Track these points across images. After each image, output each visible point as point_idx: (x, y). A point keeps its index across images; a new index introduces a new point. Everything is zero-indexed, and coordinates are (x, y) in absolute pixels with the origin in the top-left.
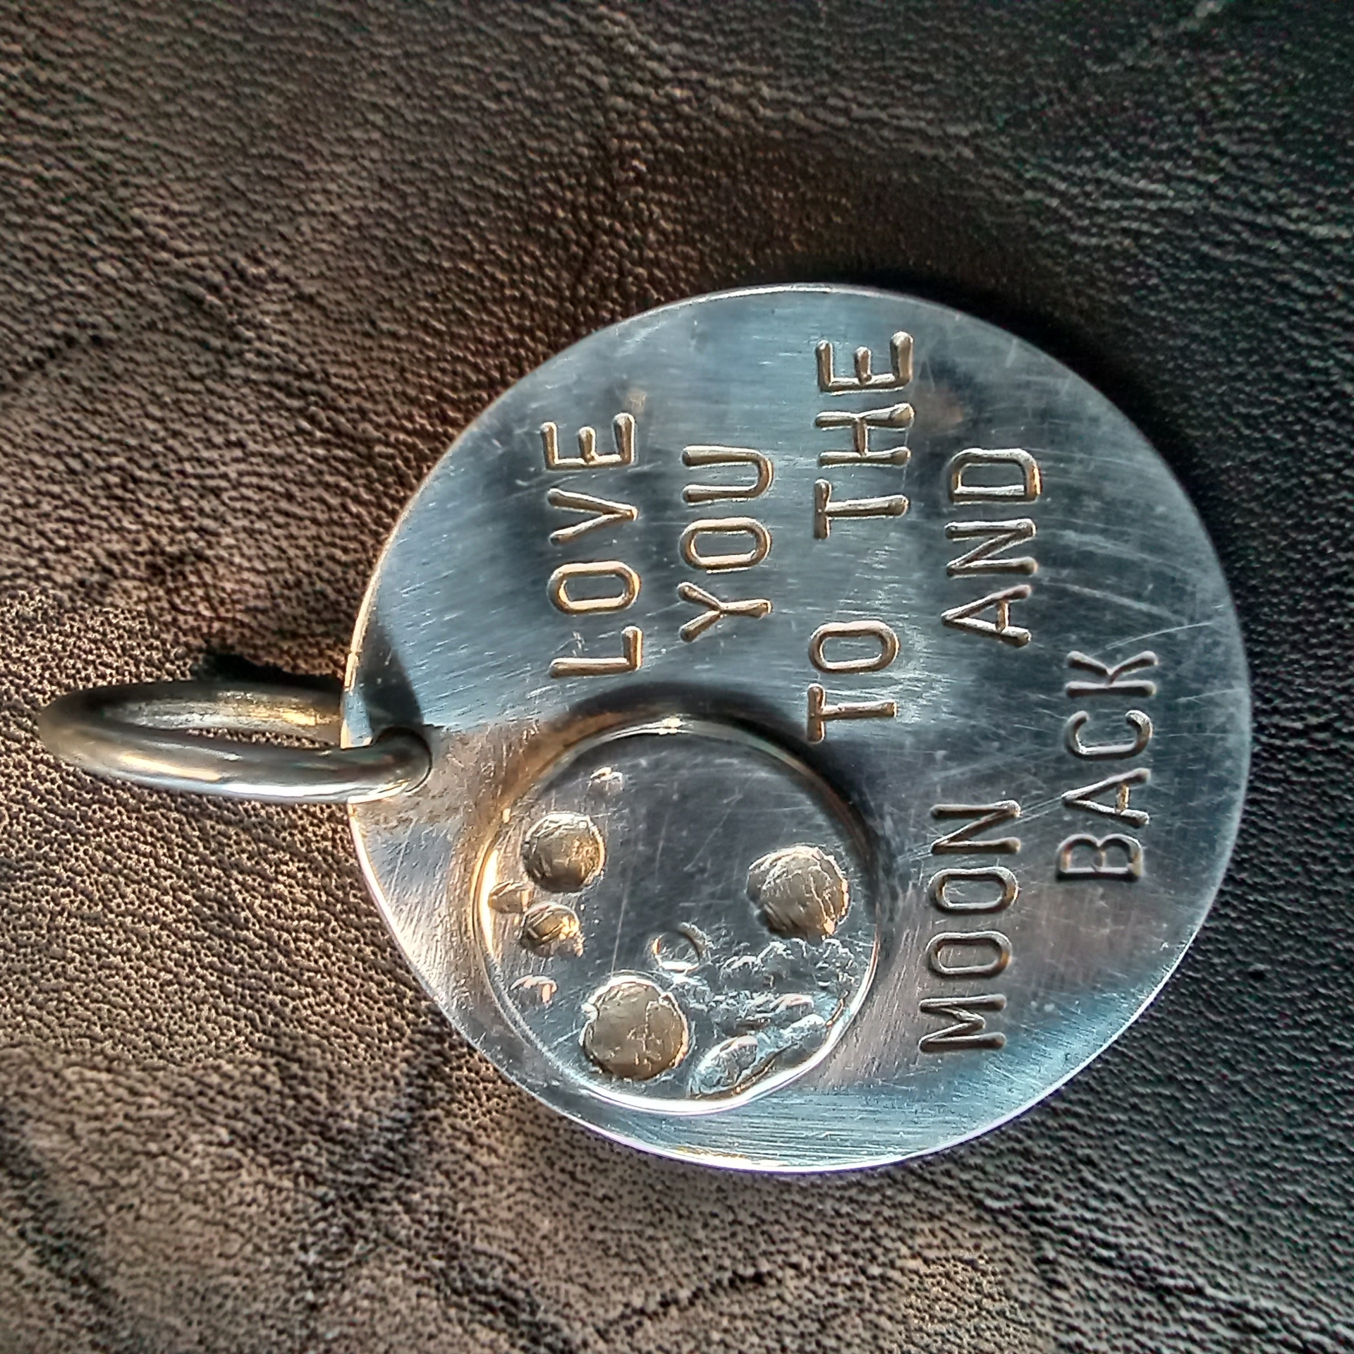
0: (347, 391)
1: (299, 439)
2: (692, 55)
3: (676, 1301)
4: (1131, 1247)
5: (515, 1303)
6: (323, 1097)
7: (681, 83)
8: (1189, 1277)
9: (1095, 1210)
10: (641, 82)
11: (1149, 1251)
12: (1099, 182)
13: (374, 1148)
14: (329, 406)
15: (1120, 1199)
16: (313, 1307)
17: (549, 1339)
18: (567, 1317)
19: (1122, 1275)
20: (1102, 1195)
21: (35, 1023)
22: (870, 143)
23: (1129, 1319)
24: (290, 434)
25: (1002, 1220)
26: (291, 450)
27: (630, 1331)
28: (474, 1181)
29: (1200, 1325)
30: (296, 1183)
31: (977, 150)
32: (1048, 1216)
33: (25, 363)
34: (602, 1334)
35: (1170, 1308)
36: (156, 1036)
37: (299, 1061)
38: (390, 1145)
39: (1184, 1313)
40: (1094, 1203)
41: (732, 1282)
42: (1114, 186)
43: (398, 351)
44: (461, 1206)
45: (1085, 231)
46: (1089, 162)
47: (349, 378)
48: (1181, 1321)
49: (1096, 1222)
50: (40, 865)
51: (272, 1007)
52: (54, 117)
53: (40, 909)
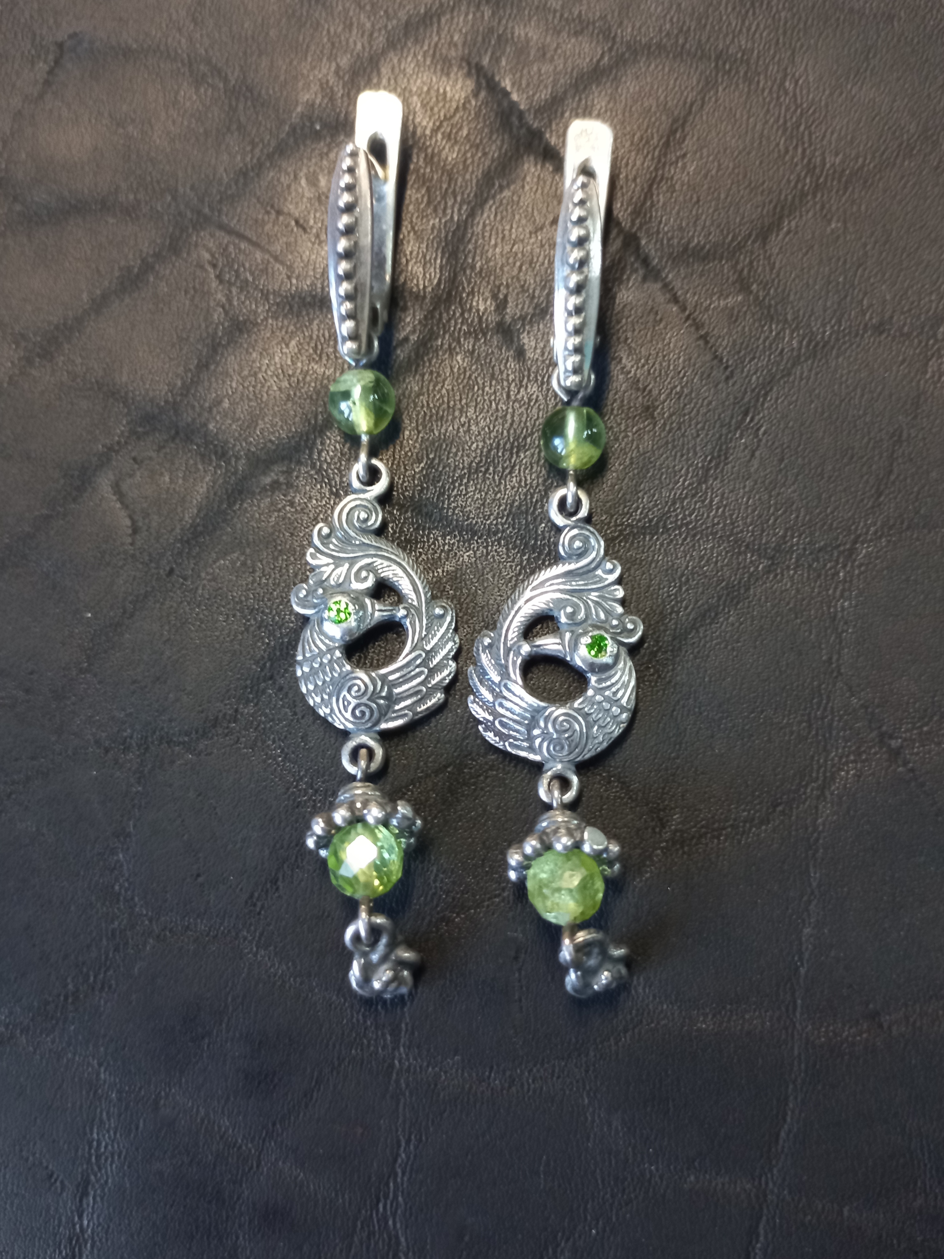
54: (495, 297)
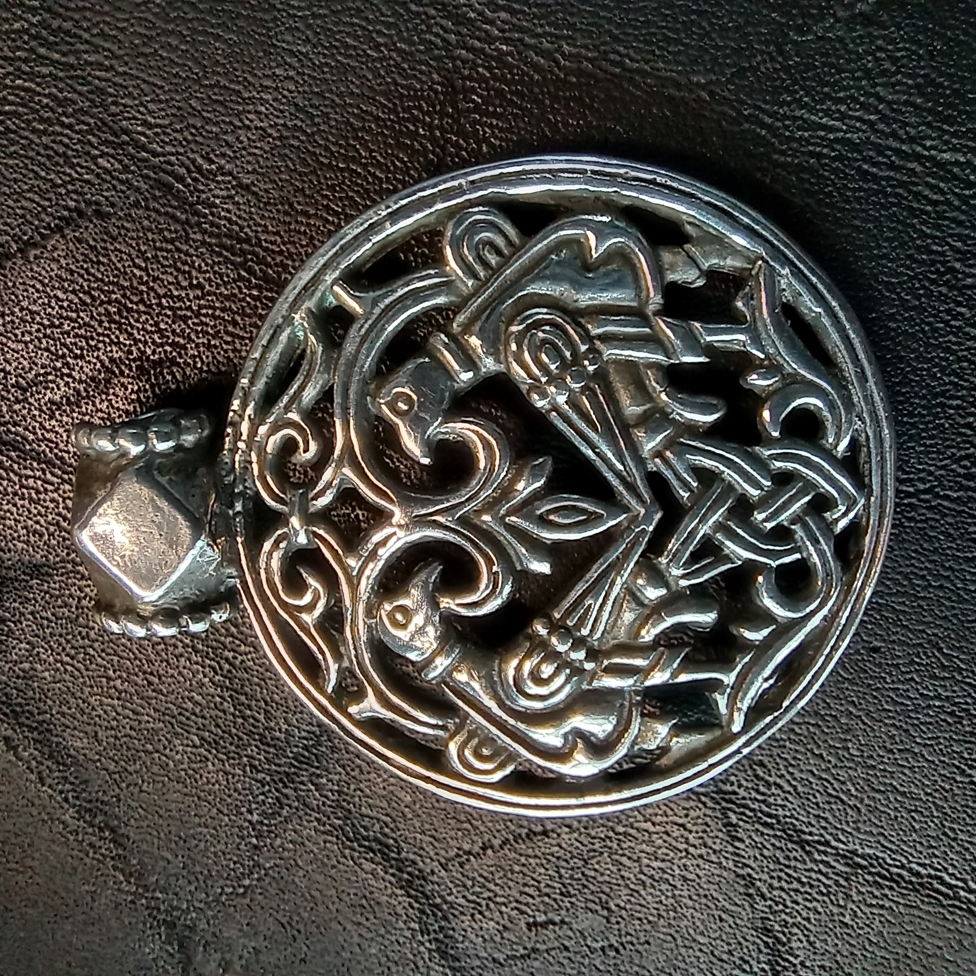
0: (273, 251)
1: (241, 284)
2: (515, 20)
3: (492, 847)
4: (785, 816)
5: (388, 847)
6: (261, 717)
7: (506, 41)
8: (822, 835)
9: (763, 794)
10: (479, 40)
11: (797, 819)
12: (795, 118)
13: (295, 750)
14: (261, 261)
15: (781, 787)
16: (256, 847)
17: (409, 869)
18: (421, 856)
19: (779, 833)
20: (768, 785)
21: (69, 668)
22: (638, 87)
23: (782, 860)
24: (235, 281)
25: (703, 799)
26: (236, 291)
27: (461, 865)
28: (362, 772)
29: (827, 864)
30: (244, 772)
31: (711, 93)
32: (733, 797)
33: (49, 227)
34: (444, 867)
35: (808, 853)
36: (151, 678)
37: (246, 694)
38: (306, 748)
39: (816, 856)
40: (762, 789)
41: (528, 835)
42: (805, 121)
43: (308, 225)
44: (352, 787)
45: (783, 153)
46: (789, 104)
47: (273, 243)
48: (815, 861)
49: (764, 802)
50: (69, 566)
51: (227, 660)
52: (64, 55)
53: (71, 595)
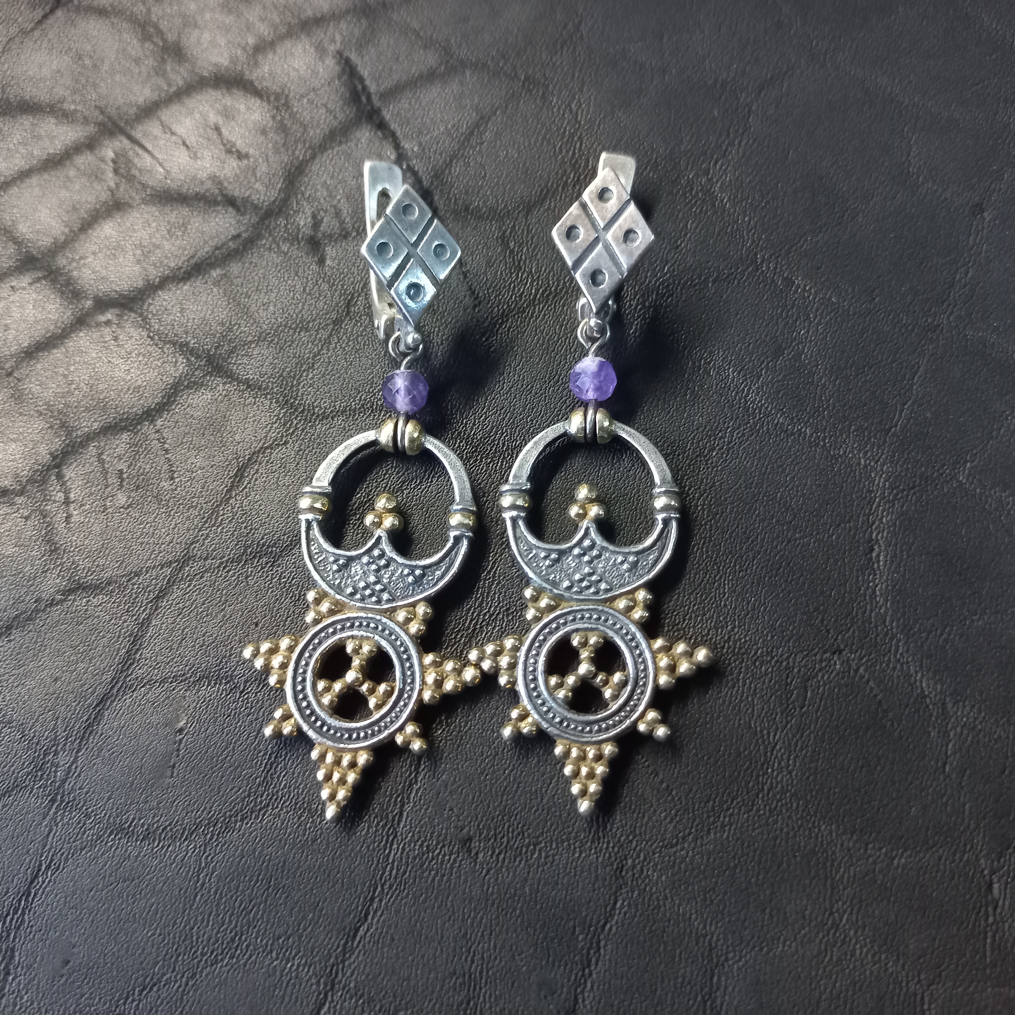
54: (314, 216)
